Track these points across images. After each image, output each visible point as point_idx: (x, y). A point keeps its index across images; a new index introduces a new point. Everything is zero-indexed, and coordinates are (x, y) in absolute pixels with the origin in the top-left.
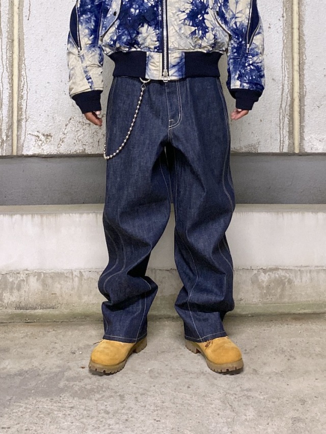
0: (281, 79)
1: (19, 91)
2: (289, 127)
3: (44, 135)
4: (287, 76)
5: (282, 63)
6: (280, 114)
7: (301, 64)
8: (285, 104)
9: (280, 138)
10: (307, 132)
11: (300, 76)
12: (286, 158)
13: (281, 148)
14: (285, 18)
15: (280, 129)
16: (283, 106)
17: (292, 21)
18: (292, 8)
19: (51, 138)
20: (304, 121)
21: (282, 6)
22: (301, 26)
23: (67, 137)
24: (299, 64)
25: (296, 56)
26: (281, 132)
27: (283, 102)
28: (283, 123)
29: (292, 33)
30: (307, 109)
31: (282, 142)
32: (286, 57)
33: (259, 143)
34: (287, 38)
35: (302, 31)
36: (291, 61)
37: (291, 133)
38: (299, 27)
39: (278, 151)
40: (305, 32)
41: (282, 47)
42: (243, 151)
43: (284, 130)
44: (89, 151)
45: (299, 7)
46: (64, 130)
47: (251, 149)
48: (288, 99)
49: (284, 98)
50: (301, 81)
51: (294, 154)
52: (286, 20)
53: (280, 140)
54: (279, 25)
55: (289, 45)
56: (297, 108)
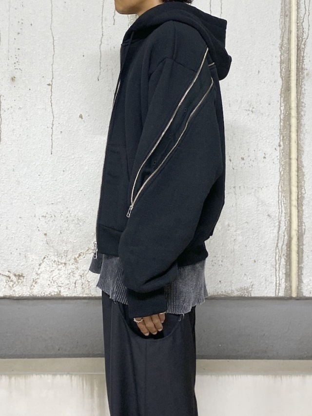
0: (277, 215)
2: (286, 269)
3: (15, 275)
4: (284, 211)
5: (279, 198)
6: (276, 254)
7: (300, 199)
8: (282, 243)
9: (276, 281)
10: (306, 274)
11: (298, 212)
13: (277, 292)
14: (281, 148)
15: (276, 270)
16: (280, 245)
17: (290, 150)
18: (290, 137)
19: (24, 279)
20: (302, 262)
21: (278, 134)
22: (300, 156)
23: (41, 278)
24: (298, 198)
25: (294, 189)
26: (277, 274)
27: (279, 241)
28: (280, 264)
29: (290, 164)
30: (306, 248)
31: (278, 285)
32: (283, 191)
33: (252, 286)
34: (285, 169)
35: (301, 162)
36: (288, 195)
37: (288, 275)
38: (298, 157)
39: (273, 295)
40: (305, 163)
41: (279, 179)
42: (235, 295)
43: (281, 273)
44: (65, 293)
45: (297, 136)
46: (37, 270)
47: (244, 292)
48: (285, 238)
49: (280, 236)
50: (300, 217)
51: (291, 298)
52: (282, 150)
53: (276, 283)
54: (276, 155)
55: (286, 178)
56: (294, 248)
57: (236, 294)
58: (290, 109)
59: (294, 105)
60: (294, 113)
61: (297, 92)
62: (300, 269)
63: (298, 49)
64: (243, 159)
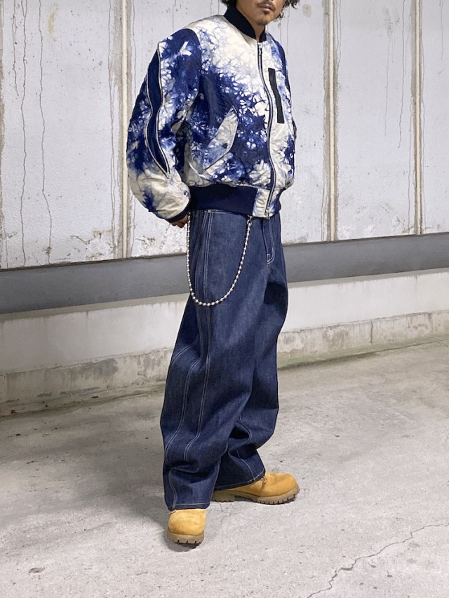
0: (322, 185)
1: (128, 202)
3: (149, 239)
4: (326, 182)
5: (323, 173)
6: (322, 212)
7: (336, 173)
8: (325, 204)
9: (322, 230)
10: (340, 224)
11: (335, 182)
13: (322, 238)
14: (325, 138)
15: (322, 223)
16: (324, 206)
17: (330, 139)
18: (330, 130)
21: (323, 128)
24: (334, 173)
25: (332, 167)
26: (323, 226)
27: (324, 202)
28: (324, 218)
29: (330, 149)
30: (340, 207)
31: (323, 233)
32: (326, 168)
33: (308, 235)
34: (326, 153)
35: (337, 148)
36: (329, 171)
37: (329, 226)
38: (335, 144)
39: (320, 241)
40: (339, 148)
41: (323, 160)
45: (334, 130)
46: (165, 234)
47: (303, 240)
48: (327, 200)
49: (325, 199)
50: (335, 186)
51: (331, 242)
54: (322, 143)
55: (327, 159)
56: (332, 207)
57: (297, 242)
58: (330, 111)
59: (332, 108)
60: (332, 114)
61: (334, 99)
62: (336, 221)
63: (334, 70)
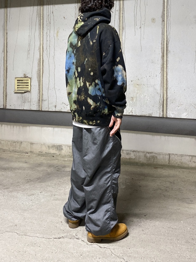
0: (160, 93)
4: (162, 92)
5: (160, 88)
6: (159, 104)
7: (167, 88)
9: (159, 112)
10: (168, 111)
11: (166, 92)
12: (161, 119)
13: (160, 115)
15: (159, 109)
16: (161, 102)
17: (164, 74)
18: (164, 70)
20: (167, 107)
21: (160, 69)
22: (167, 76)
25: (165, 86)
27: (160, 100)
28: (160, 107)
29: (164, 78)
30: (168, 103)
32: (162, 86)
33: (152, 113)
34: (162, 80)
37: (163, 111)
39: (158, 116)
40: (168, 78)
41: (160, 83)
43: (161, 110)
47: (150, 115)
48: (162, 99)
50: (167, 94)
51: (164, 118)
52: (162, 74)
54: (160, 75)
55: (163, 82)
56: (165, 103)
57: (147, 115)
59: (165, 61)
60: (165, 63)
62: (166, 109)
63: (166, 44)
64: (150, 76)
